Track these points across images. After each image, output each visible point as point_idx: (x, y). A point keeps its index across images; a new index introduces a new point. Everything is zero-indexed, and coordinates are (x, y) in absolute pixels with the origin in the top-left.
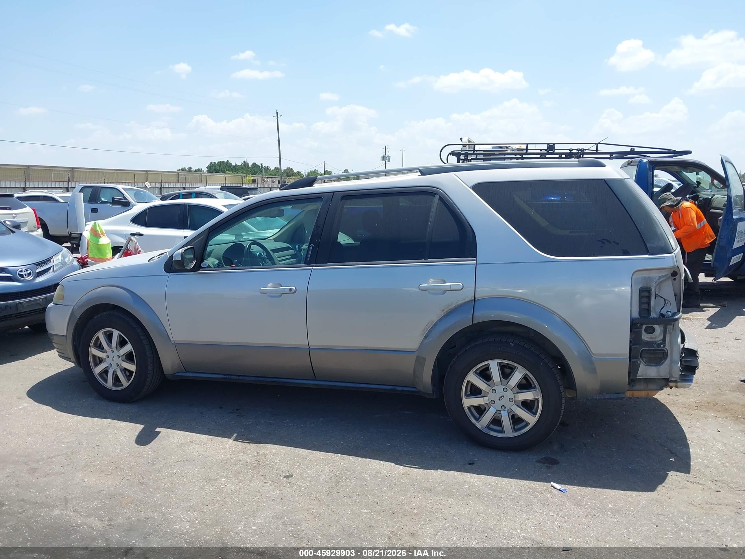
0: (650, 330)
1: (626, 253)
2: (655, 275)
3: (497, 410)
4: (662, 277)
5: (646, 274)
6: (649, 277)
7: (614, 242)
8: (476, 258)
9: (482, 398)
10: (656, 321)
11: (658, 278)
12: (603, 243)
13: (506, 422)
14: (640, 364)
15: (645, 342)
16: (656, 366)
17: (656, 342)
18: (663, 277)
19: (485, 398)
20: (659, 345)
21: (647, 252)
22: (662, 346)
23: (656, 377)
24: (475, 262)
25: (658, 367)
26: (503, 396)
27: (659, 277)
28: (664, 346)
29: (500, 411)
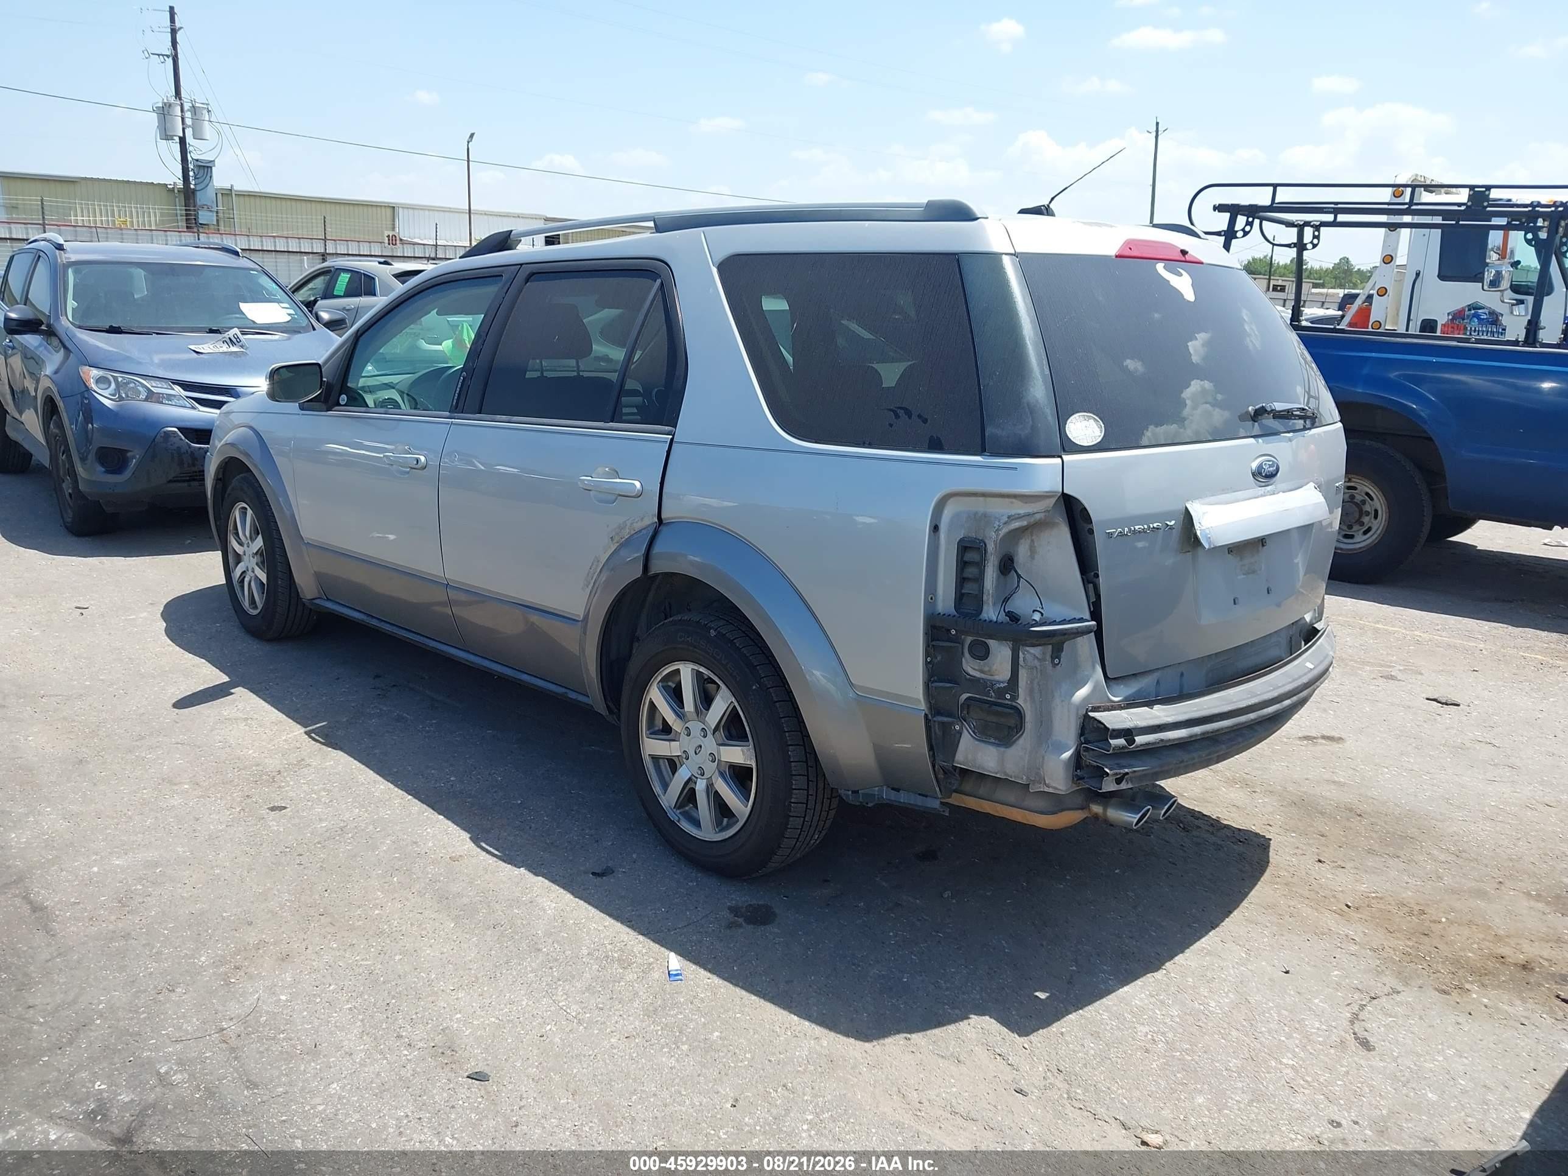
0: (982, 653)
1: (935, 446)
2: (1000, 509)
3: (693, 775)
4: (1016, 519)
5: (979, 506)
6: (985, 515)
7: (919, 416)
8: (676, 427)
9: (668, 743)
10: (996, 631)
11: (1005, 519)
12: (897, 416)
13: (704, 808)
14: (960, 733)
15: (969, 680)
16: (998, 745)
17: (993, 684)
18: (1020, 517)
19: (673, 743)
20: (1001, 693)
21: (982, 451)
22: (1008, 696)
23: (996, 773)
24: (671, 437)
25: (1002, 749)
26: (701, 746)
27: (1009, 517)
28: (1014, 698)
29: (697, 778)
